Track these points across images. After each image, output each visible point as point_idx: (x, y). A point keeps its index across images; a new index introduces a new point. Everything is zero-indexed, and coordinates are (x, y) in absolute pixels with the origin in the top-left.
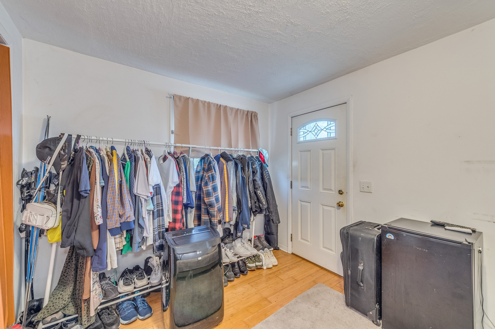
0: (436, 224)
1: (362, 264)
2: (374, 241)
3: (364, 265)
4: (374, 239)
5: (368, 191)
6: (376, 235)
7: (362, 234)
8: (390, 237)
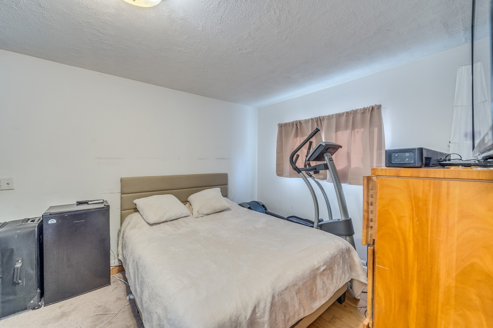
0: (79, 203)
1: (20, 261)
2: (35, 232)
3: (22, 261)
4: (34, 230)
5: (8, 188)
6: (35, 226)
7: (18, 232)
8: (52, 222)
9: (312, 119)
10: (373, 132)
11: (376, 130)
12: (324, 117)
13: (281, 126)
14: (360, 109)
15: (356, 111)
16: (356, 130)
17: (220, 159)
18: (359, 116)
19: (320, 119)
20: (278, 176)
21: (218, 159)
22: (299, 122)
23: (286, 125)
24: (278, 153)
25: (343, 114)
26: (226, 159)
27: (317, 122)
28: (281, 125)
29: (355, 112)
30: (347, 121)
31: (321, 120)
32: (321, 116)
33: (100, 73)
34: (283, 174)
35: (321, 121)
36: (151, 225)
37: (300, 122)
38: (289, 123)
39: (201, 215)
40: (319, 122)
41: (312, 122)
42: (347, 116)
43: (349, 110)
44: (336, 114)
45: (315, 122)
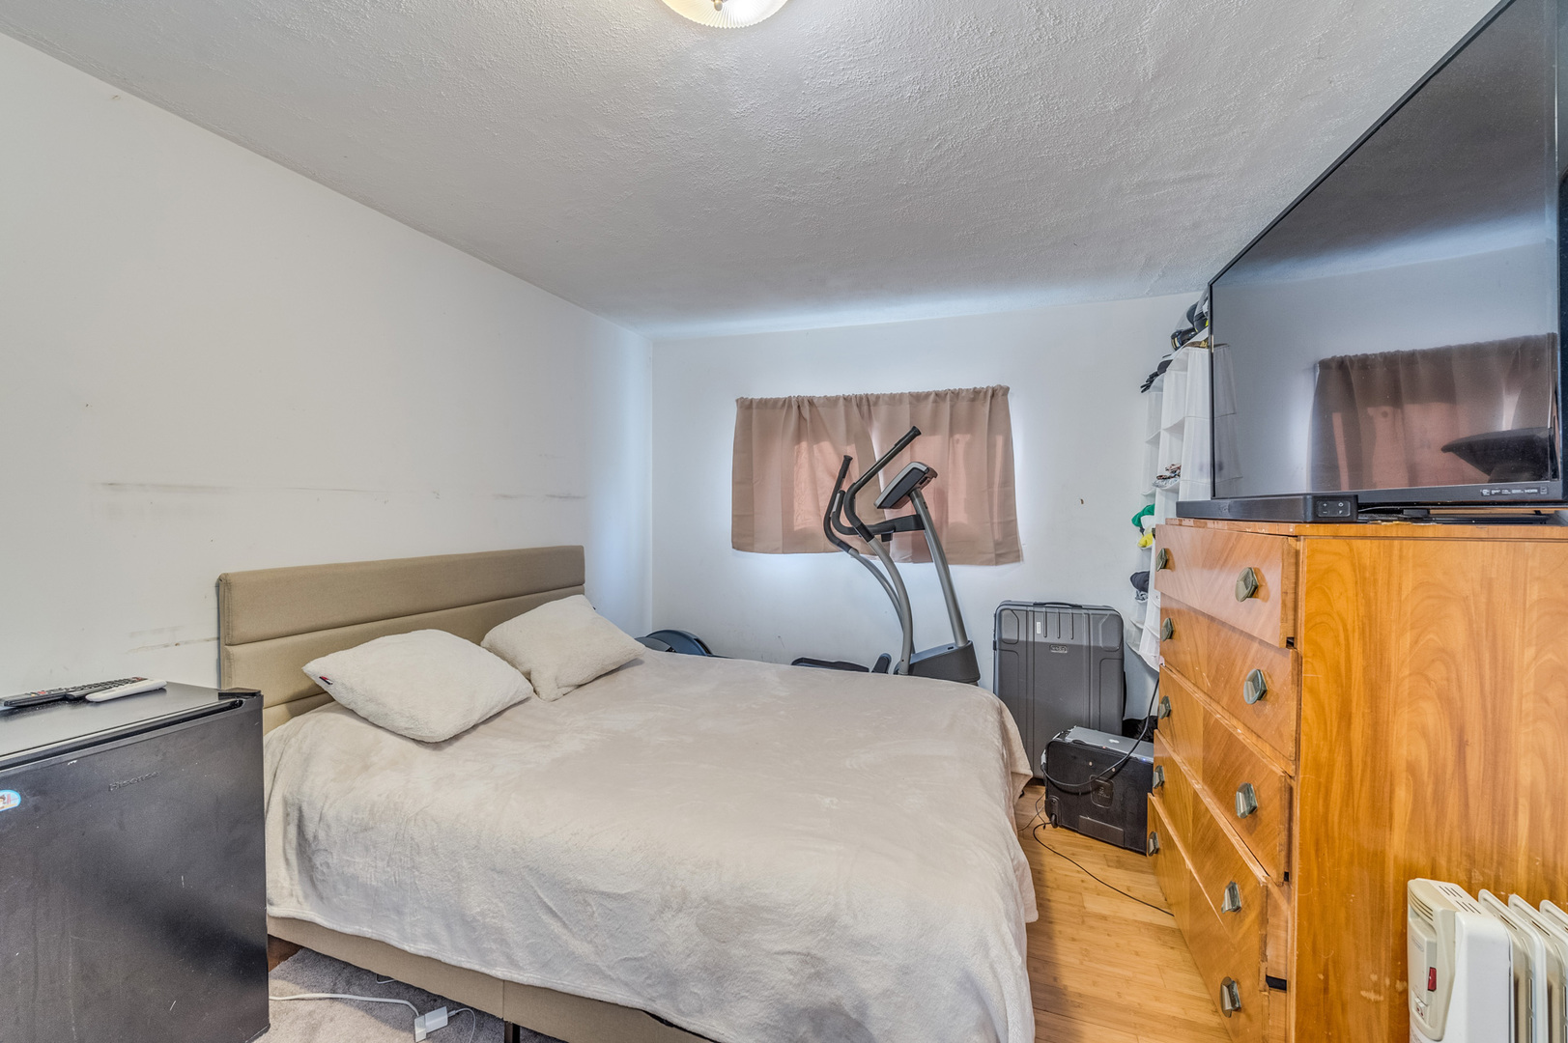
9: (847, 399)
10: (995, 446)
11: (1000, 441)
12: (878, 397)
13: (746, 406)
14: (967, 390)
15: (958, 393)
16: (957, 436)
17: (561, 497)
18: (963, 406)
19: (868, 400)
20: (738, 549)
21: (554, 496)
22: (806, 403)
23: (765, 404)
24: (737, 483)
25: (928, 395)
26: (574, 497)
27: (859, 406)
28: (747, 403)
29: (956, 395)
30: (936, 414)
31: (871, 404)
32: (869, 393)
33: (118, 91)
34: (752, 544)
35: (869, 405)
36: (437, 745)
37: (811, 402)
38: (776, 401)
39: (565, 690)
40: (865, 408)
41: (846, 406)
42: (935, 401)
43: (941, 388)
44: (911, 394)
45: (855, 407)
